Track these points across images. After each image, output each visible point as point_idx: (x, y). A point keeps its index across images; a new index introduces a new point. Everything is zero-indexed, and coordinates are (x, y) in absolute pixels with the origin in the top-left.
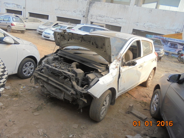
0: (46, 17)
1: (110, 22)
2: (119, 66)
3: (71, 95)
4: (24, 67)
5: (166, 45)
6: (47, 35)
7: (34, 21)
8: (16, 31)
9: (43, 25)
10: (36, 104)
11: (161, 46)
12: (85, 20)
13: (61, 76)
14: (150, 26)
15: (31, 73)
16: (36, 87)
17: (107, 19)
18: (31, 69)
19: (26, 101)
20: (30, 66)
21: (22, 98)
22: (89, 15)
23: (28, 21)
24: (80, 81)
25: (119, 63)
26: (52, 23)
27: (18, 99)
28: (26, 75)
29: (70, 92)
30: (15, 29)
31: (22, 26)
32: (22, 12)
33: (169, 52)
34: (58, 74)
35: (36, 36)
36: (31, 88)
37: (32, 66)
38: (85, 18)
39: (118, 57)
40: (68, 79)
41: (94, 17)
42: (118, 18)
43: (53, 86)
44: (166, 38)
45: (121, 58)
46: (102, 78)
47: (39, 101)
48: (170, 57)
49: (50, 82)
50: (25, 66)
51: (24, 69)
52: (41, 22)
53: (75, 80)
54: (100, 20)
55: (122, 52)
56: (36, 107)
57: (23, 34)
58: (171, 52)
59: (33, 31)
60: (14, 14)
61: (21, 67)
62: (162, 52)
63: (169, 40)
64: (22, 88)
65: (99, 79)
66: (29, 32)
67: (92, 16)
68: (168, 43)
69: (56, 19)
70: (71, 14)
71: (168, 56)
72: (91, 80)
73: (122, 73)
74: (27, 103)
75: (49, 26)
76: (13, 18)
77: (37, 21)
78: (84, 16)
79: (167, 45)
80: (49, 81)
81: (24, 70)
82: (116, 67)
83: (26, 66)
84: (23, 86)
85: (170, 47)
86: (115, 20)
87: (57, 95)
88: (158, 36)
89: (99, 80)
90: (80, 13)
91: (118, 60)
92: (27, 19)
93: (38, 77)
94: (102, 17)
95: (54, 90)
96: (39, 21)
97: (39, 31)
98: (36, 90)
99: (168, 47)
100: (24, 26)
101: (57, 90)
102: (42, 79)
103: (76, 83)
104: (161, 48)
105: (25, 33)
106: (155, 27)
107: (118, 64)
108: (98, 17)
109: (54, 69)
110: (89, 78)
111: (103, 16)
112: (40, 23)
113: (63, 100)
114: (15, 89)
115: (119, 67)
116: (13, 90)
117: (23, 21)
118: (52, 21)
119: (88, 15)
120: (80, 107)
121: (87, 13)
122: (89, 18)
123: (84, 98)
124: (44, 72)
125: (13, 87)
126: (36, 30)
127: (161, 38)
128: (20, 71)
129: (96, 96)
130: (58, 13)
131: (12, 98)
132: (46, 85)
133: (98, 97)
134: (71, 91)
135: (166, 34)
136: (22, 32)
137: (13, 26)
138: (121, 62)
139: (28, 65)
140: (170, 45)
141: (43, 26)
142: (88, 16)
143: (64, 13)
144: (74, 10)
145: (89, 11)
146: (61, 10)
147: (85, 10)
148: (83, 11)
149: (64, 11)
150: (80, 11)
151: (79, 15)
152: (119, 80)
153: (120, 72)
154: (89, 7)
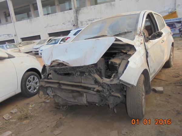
0: (38, 37)
3: (97, 94)
4: (27, 83)
7: (28, 44)
9: (37, 44)
10: (53, 120)
13: (75, 73)
15: (37, 88)
16: (47, 101)
18: (36, 83)
19: (39, 121)
20: (34, 80)
21: (34, 118)
22: (79, 22)
23: (22, 45)
24: (103, 71)
25: (142, 38)
26: (45, 40)
27: (29, 121)
28: (32, 92)
29: (95, 90)
31: (17, 51)
32: (14, 40)
36: (41, 104)
37: (37, 80)
38: (75, 27)
39: (138, 32)
40: (87, 74)
41: (84, 23)
43: (69, 90)
45: (142, 32)
46: (130, 58)
47: (55, 116)
49: (63, 87)
50: (28, 81)
51: (28, 85)
52: (34, 43)
53: (96, 72)
55: (139, 26)
56: (54, 124)
61: (24, 84)
64: (31, 106)
65: (128, 60)
67: (82, 22)
69: (48, 36)
70: (61, 27)
72: (117, 64)
74: (41, 122)
75: (43, 43)
77: (31, 43)
78: (74, 25)
80: (62, 85)
81: (28, 87)
82: (141, 43)
83: (30, 81)
84: (32, 105)
87: (76, 101)
89: (128, 62)
90: (70, 23)
91: (139, 35)
92: (20, 43)
93: (46, 86)
94: (91, 21)
95: (71, 95)
96: (33, 43)
97: (35, 52)
98: (48, 105)
100: (19, 50)
101: (75, 94)
102: (51, 87)
103: (99, 75)
107: (141, 40)
108: (88, 22)
109: (63, 68)
110: (115, 63)
111: (92, 20)
112: (34, 44)
113: (87, 104)
114: (23, 110)
116: (21, 112)
117: (16, 46)
118: (45, 39)
119: (77, 23)
120: (111, 107)
121: (76, 22)
122: (80, 25)
123: (115, 92)
124: (52, 77)
125: (19, 109)
126: (32, 52)
128: (24, 88)
130: (48, 29)
131: (22, 121)
132: (59, 93)
133: (135, 85)
134: (94, 88)
138: (143, 36)
139: (31, 80)
141: (38, 45)
142: (78, 24)
143: (54, 28)
144: (63, 22)
145: (78, 18)
146: (50, 26)
147: (73, 19)
148: (72, 21)
149: (54, 27)
150: (69, 22)
151: (69, 25)
152: (148, 59)
153: (147, 49)
154: (77, 15)
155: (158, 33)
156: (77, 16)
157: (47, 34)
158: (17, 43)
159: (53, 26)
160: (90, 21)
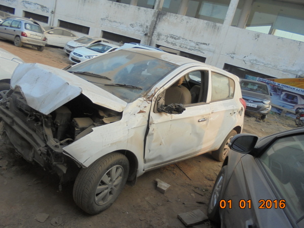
0: (85, 30)
1: (188, 48)
2: (147, 110)
3: (40, 155)
5: (278, 97)
6: (76, 57)
7: (63, 34)
8: (31, 46)
9: (75, 41)
11: (267, 96)
12: (148, 41)
14: (255, 62)
17: (183, 43)
22: (155, 33)
23: (52, 32)
25: (148, 105)
26: (90, 40)
29: (38, 149)
30: (27, 42)
31: (40, 38)
32: (48, 18)
33: (282, 108)
34: (26, 111)
35: (61, 57)
38: (147, 38)
39: (150, 94)
40: (40, 123)
41: (162, 37)
42: (202, 42)
43: (19, 134)
44: (279, 85)
45: (156, 96)
48: (283, 117)
49: (15, 127)
52: (74, 36)
54: (172, 43)
57: (40, 52)
58: (284, 109)
59: (59, 49)
60: (31, 19)
62: (267, 106)
63: (285, 89)
65: (93, 129)
66: (50, 51)
67: (159, 35)
68: (282, 93)
69: (100, 34)
70: (126, 29)
71: (279, 114)
73: (152, 125)
75: (84, 43)
76: (26, 24)
77: (69, 35)
78: (146, 35)
79: (280, 97)
80: (14, 124)
82: (141, 112)
85: (284, 100)
86: (197, 46)
88: (266, 80)
89: (92, 131)
90: (141, 29)
91: (149, 98)
92: (52, 28)
94: (175, 38)
95: (20, 142)
96: (71, 35)
97: (67, 51)
99: (281, 99)
100: (43, 39)
102: (4, 120)
104: (266, 98)
105: (44, 50)
106: (263, 64)
107: (145, 107)
108: (169, 38)
111: (177, 38)
112: (73, 38)
113: (33, 163)
115: (148, 112)
117: (42, 31)
118: (92, 37)
119: (153, 33)
121: (152, 31)
122: (154, 38)
124: (9, 106)
126: (62, 48)
127: (271, 84)
129: (82, 162)
130: (106, 24)
132: (8, 133)
133: (86, 165)
134: (40, 147)
135: (279, 78)
136: (39, 48)
137: (24, 37)
138: (153, 103)
140: (285, 97)
141: (76, 43)
142: (152, 35)
143: (115, 27)
144: (132, 23)
145: (156, 26)
146: (110, 21)
147: (149, 24)
148: (145, 26)
149: (114, 24)
150: (141, 26)
151: (139, 31)
152: (147, 137)
153: (150, 123)
154: (157, 20)
155: (177, 107)
156: (156, 22)
157: (101, 32)
158: (50, 25)
159: (114, 21)
160: (172, 38)
